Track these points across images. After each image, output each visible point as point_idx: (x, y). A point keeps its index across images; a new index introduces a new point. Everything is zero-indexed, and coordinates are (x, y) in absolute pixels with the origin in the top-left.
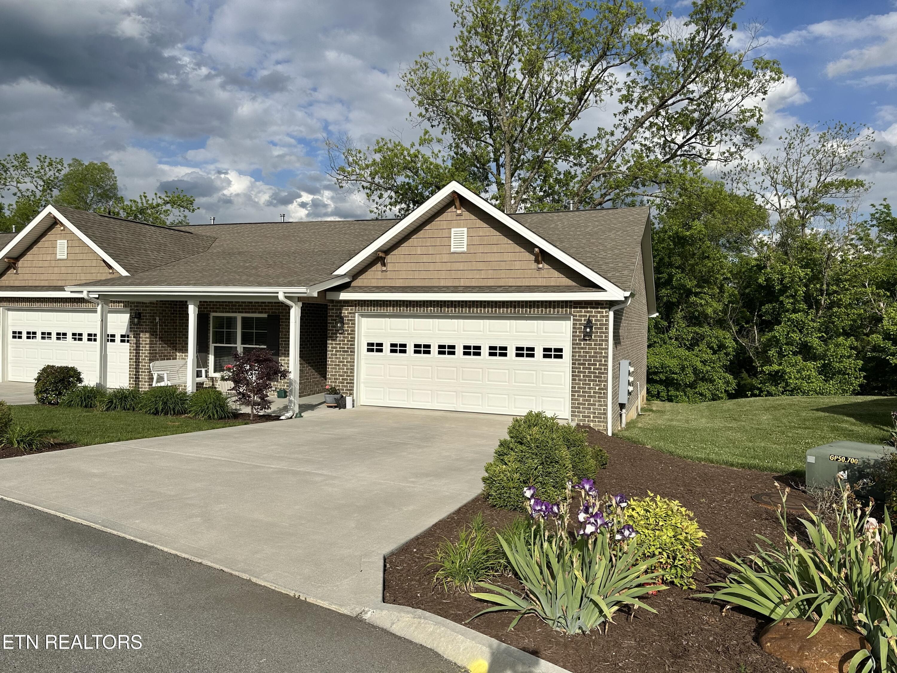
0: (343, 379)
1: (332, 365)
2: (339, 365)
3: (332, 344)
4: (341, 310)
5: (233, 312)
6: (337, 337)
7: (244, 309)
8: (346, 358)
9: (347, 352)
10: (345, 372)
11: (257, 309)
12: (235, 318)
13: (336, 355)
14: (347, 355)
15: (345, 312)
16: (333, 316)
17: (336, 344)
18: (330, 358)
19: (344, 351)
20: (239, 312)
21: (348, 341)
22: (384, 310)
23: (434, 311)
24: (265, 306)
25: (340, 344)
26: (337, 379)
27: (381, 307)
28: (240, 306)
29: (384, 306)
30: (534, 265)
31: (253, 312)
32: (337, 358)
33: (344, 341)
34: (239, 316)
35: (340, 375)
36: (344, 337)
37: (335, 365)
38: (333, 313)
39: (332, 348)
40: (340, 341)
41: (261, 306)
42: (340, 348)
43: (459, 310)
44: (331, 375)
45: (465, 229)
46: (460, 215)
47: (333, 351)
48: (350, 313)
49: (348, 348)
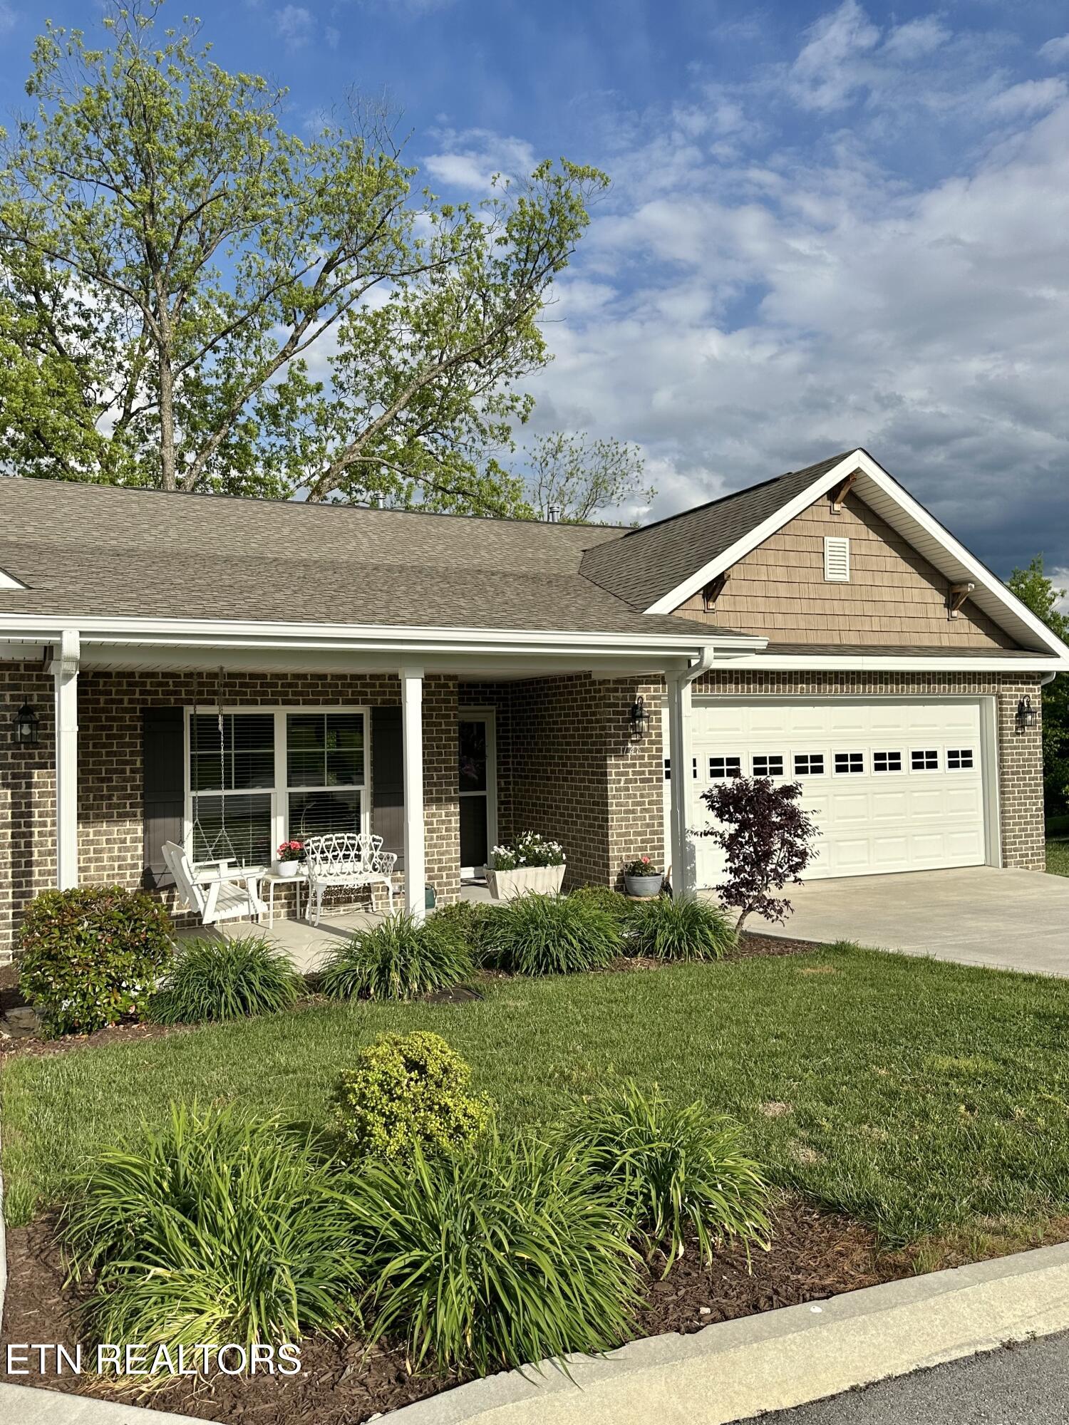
0: (643, 841)
1: (620, 812)
2: (633, 812)
3: (617, 766)
4: (634, 690)
5: (264, 703)
6: (628, 750)
7: (301, 694)
8: (649, 795)
9: (650, 780)
10: (648, 825)
11: (340, 693)
12: (269, 719)
13: (627, 789)
14: (650, 788)
15: (644, 694)
16: (616, 705)
17: (625, 766)
18: (614, 797)
19: (643, 781)
20: (286, 703)
21: (651, 757)
22: (719, 689)
23: (808, 690)
24: (364, 685)
25: (634, 765)
26: (631, 842)
27: (712, 683)
28: (290, 685)
29: (718, 682)
30: (944, 612)
31: (326, 702)
32: (628, 797)
33: (642, 758)
34: (281, 715)
35: (639, 834)
36: (643, 750)
37: (627, 812)
38: (617, 698)
39: (617, 774)
40: (633, 758)
41: (350, 685)
42: (634, 773)
43: (848, 688)
44: (619, 835)
45: (847, 540)
46: (838, 514)
47: (619, 782)
48: (654, 698)
49: (650, 772)
